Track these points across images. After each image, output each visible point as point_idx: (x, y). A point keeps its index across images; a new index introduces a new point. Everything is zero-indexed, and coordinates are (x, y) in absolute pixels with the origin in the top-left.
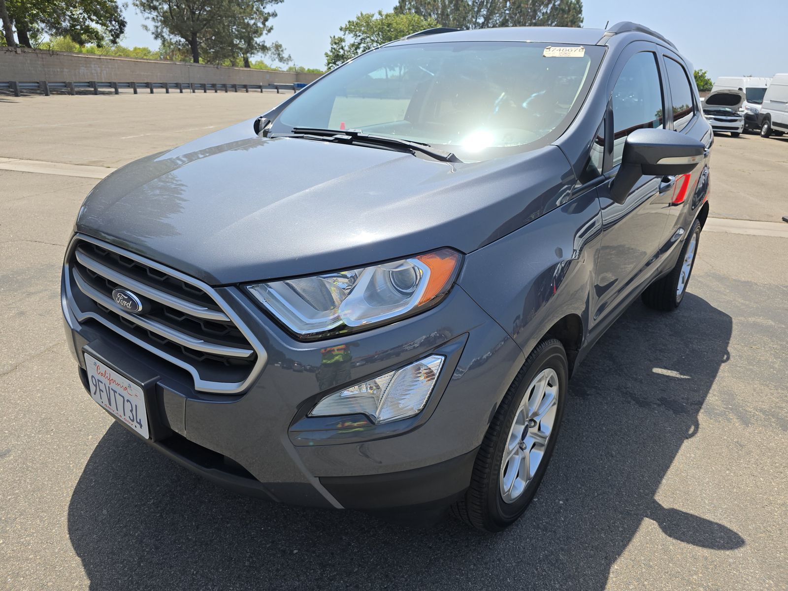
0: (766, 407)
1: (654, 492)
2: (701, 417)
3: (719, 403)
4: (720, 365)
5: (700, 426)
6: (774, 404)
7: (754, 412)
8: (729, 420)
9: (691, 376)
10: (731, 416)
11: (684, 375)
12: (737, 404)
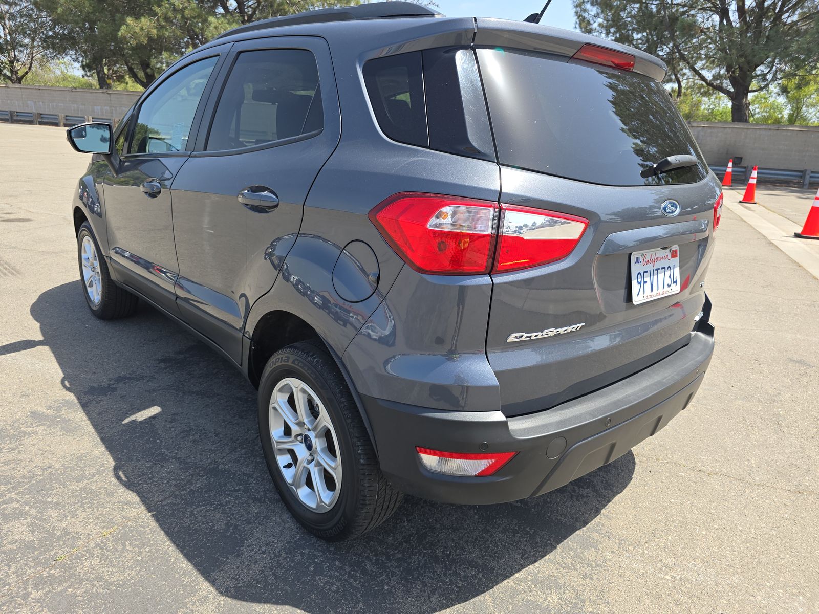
0: (27, 441)
1: (52, 348)
2: (71, 396)
3: (71, 416)
4: (115, 459)
5: (64, 390)
6: (21, 449)
7: (34, 428)
8: (49, 408)
9: (124, 425)
10: (50, 412)
11: (130, 422)
12: (55, 426)
